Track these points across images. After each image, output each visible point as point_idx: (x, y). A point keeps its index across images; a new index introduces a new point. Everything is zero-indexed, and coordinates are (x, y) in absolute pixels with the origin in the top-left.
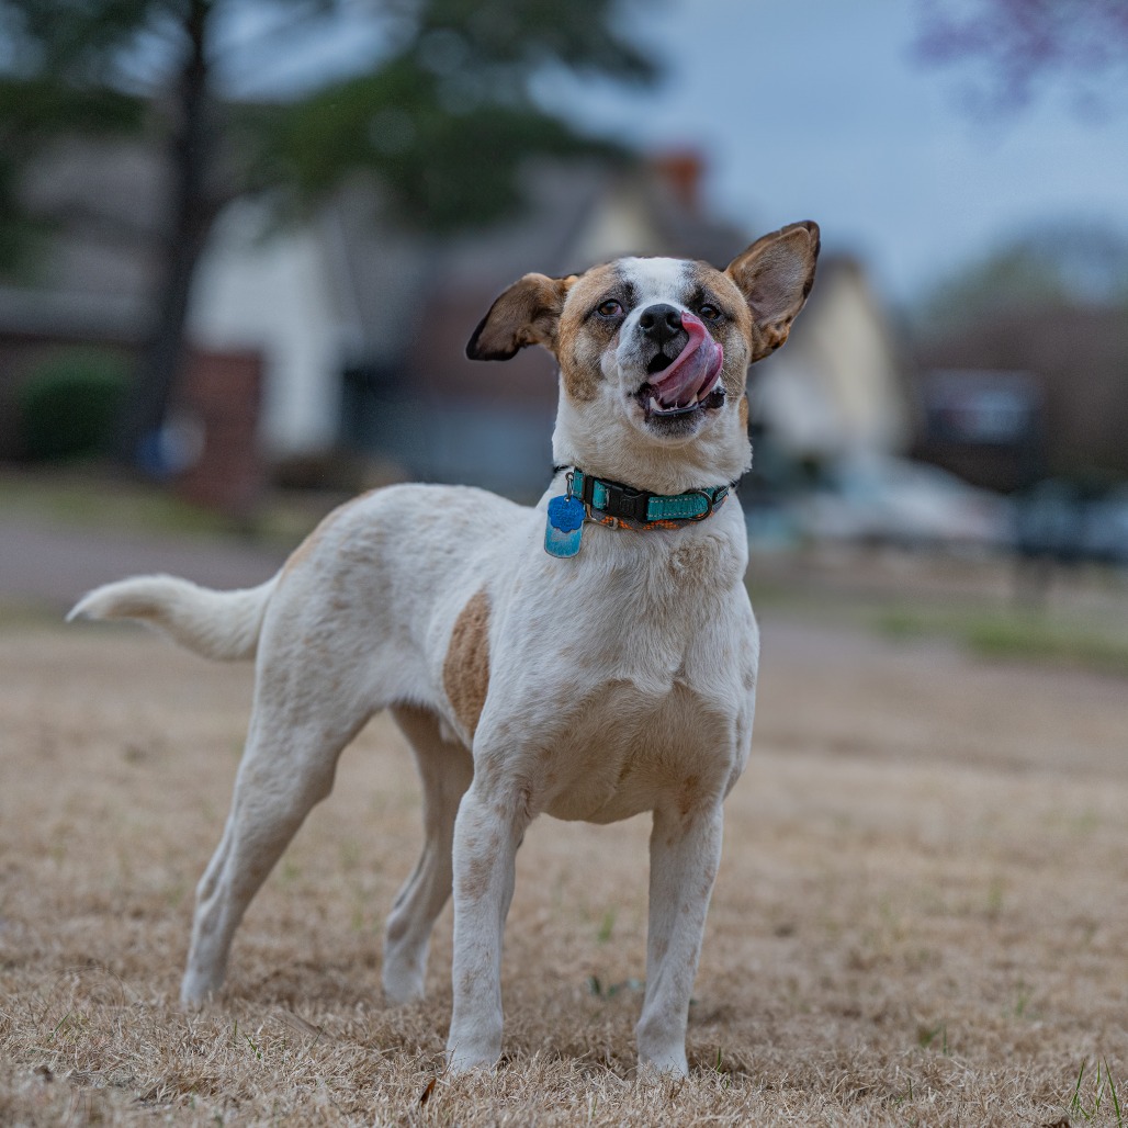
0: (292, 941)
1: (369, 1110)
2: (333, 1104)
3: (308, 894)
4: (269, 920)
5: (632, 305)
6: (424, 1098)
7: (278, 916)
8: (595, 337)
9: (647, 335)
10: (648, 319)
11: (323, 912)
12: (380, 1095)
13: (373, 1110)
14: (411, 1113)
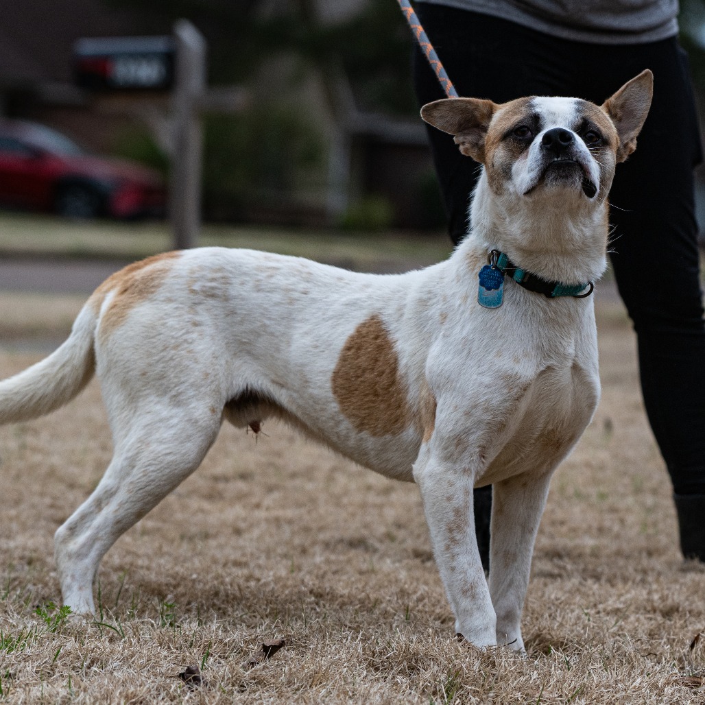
0: (605, 541)
1: (658, 653)
2: (636, 650)
3: (613, 510)
4: (590, 527)
5: (538, 129)
6: (692, 646)
7: (595, 525)
8: (510, 150)
9: (547, 149)
10: (548, 138)
11: (622, 521)
12: (665, 643)
13: (661, 654)
14: (684, 655)
